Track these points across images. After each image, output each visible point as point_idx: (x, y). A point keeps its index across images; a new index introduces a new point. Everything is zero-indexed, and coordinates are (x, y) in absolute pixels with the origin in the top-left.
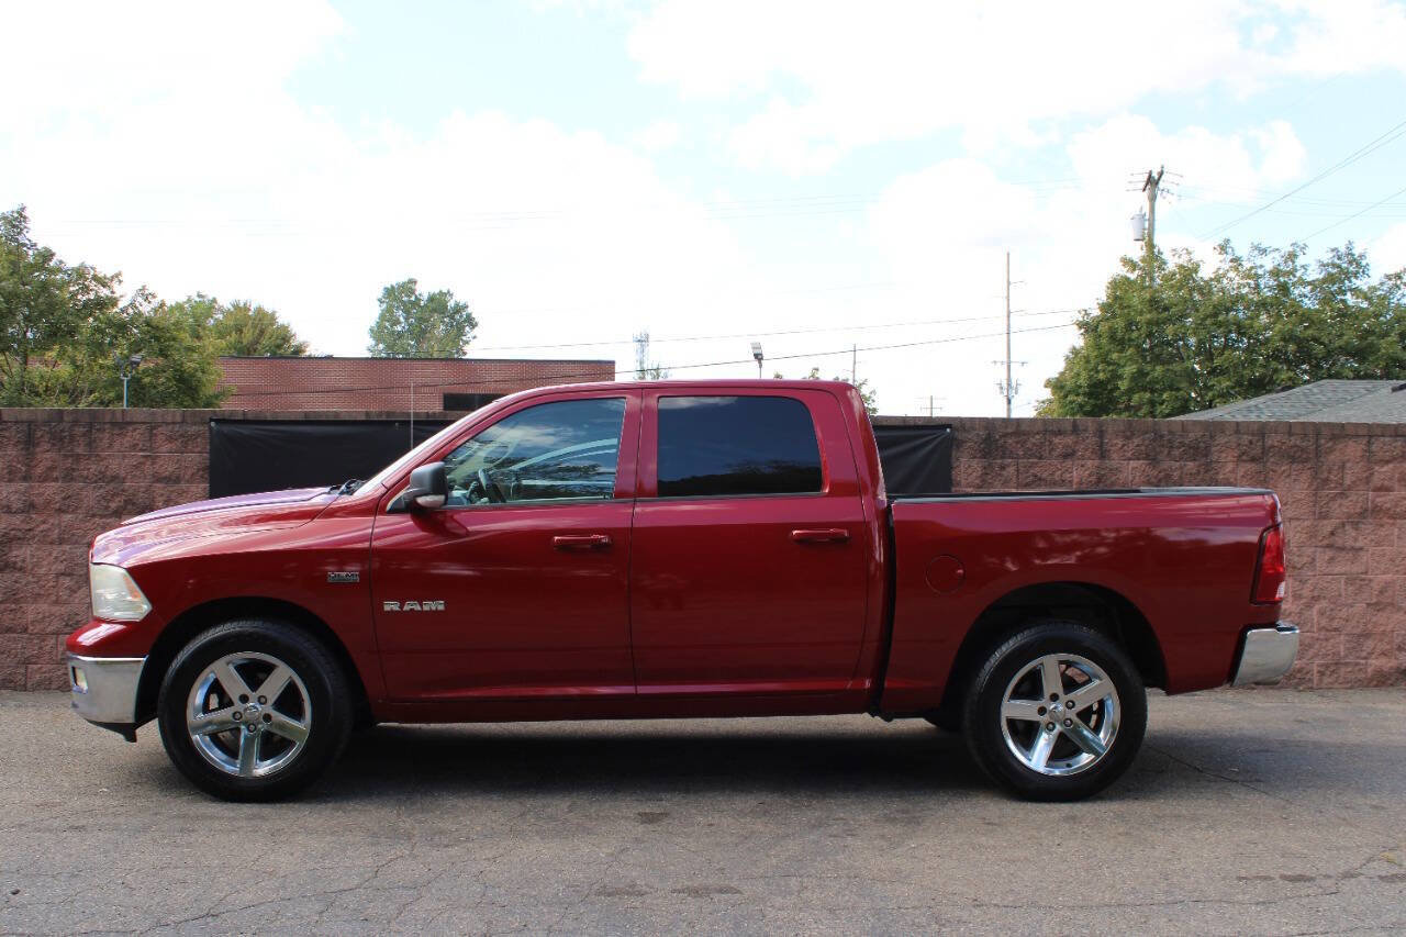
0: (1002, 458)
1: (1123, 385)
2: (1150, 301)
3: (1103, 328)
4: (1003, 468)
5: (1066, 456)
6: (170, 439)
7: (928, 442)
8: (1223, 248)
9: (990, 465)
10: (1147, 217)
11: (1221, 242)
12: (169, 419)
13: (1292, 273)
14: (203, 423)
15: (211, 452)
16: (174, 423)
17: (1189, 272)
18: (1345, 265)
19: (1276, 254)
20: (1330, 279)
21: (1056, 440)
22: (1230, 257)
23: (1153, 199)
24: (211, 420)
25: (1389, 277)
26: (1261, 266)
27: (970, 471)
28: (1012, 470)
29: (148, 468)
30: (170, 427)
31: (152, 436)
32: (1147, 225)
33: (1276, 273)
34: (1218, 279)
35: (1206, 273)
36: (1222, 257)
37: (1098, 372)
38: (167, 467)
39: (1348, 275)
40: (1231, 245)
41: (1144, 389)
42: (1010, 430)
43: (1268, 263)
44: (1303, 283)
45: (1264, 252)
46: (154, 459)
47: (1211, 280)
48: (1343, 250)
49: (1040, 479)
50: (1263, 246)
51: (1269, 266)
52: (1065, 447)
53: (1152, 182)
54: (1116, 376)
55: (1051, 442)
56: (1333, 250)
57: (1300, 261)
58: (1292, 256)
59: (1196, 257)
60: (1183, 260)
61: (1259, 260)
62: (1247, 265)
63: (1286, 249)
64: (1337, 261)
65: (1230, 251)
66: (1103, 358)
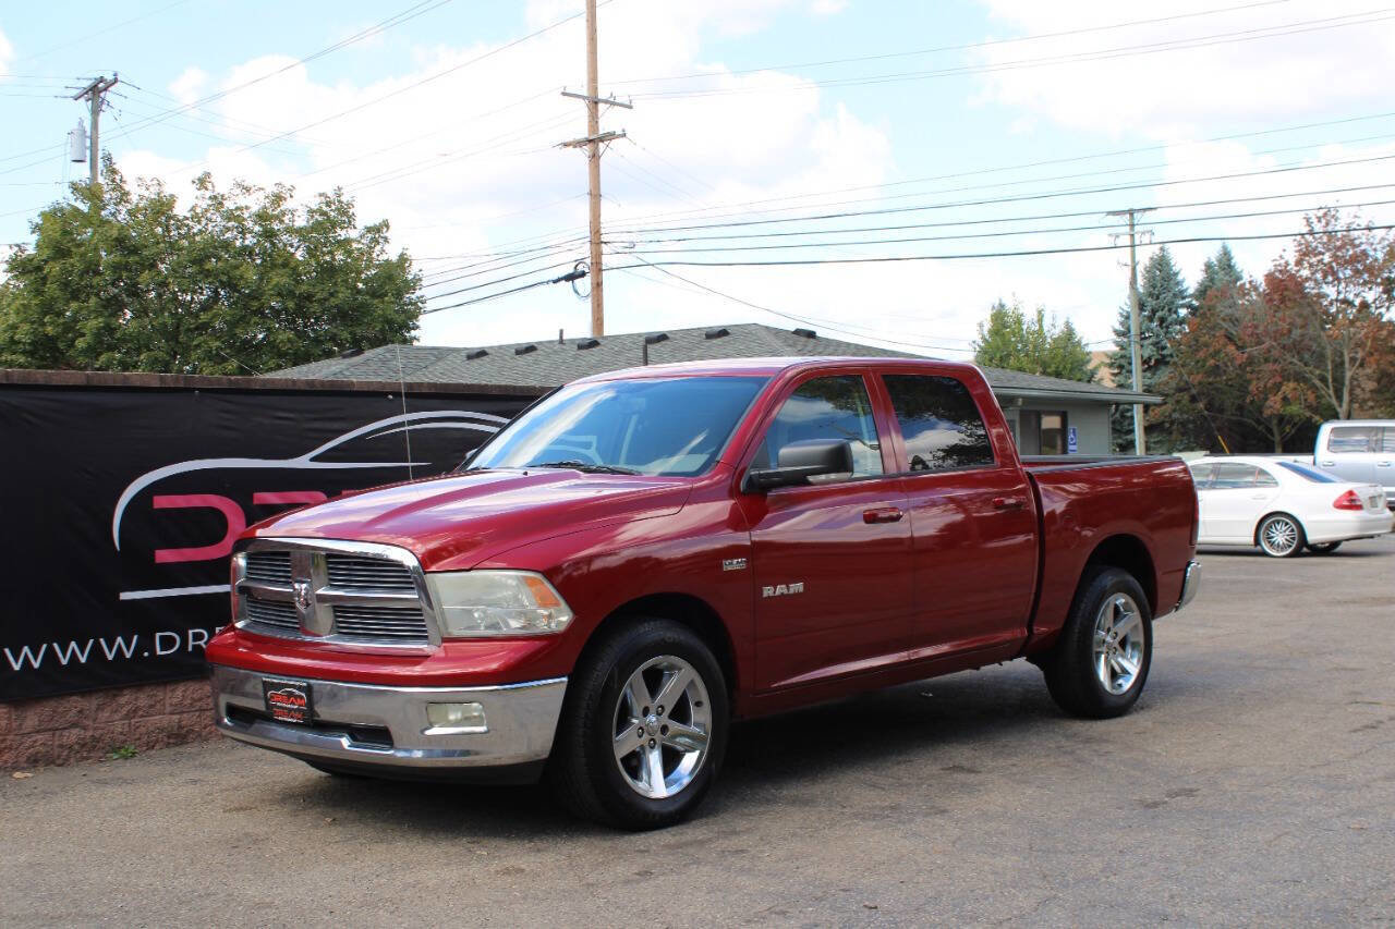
1: (80, 343)
2: (117, 239)
3: (54, 268)
8: (202, 182)
10: (88, 134)
11: (199, 174)
13: (279, 218)
17: (161, 208)
18: (332, 214)
19: (261, 195)
20: (318, 226)
22: (208, 194)
23: (96, 112)
25: (369, 230)
26: (247, 208)
32: (88, 144)
33: (262, 217)
34: (196, 218)
35: (181, 210)
36: (199, 193)
37: (44, 324)
39: (334, 225)
40: (212, 179)
43: (255, 203)
44: (290, 230)
45: (247, 190)
47: (188, 218)
48: (331, 194)
50: (245, 184)
51: (255, 209)
53: (96, 92)
54: (71, 328)
56: (321, 195)
57: (285, 206)
58: (278, 199)
59: (167, 191)
60: (152, 194)
61: (242, 201)
62: (230, 205)
63: (271, 189)
64: (325, 208)
65: (209, 186)
66: (48, 308)
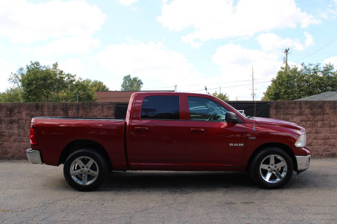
0: (280, 109)
1: (282, 94)
2: (287, 76)
3: (277, 82)
4: (280, 111)
5: (293, 109)
6: (106, 108)
7: (264, 106)
8: (302, 64)
9: (277, 110)
10: (286, 58)
11: (302, 63)
12: (106, 104)
13: (317, 69)
14: (113, 105)
15: (115, 111)
16: (107, 105)
17: (295, 70)
18: (329, 67)
19: (314, 66)
20: (325, 70)
21: (291, 105)
23: (287, 55)
24: (115, 104)
26: (311, 68)
27: (273, 112)
28: (282, 112)
29: (102, 114)
30: (106, 105)
31: (103, 108)
32: (286, 60)
33: (314, 69)
34: (302, 71)
35: (299, 70)
36: (302, 66)
37: (276, 91)
38: (106, 114)
39: (329, 69)
41: (286, 94)
42: (281, 103)
43: (312, 67)
44: (320, 71)
45: (311, 65)
46: (103, 112)
47: (300, 71)
48: (328, 64)
49: (288, 113)
50: (311, 64)
51: (312, 68)
52: (293, 106)
53: (286, 51)
54: (280, 92)
55: (290, 106)
56: (326, 64)
57: (319, 67)
58: (317, 66)
59: (297, 67)
60: (294, 67)
61: (310, 67)
62: (308, 68)
63: (316, 64)
64: (327, 67)
65: (304, 65)
66: (277, 88)
